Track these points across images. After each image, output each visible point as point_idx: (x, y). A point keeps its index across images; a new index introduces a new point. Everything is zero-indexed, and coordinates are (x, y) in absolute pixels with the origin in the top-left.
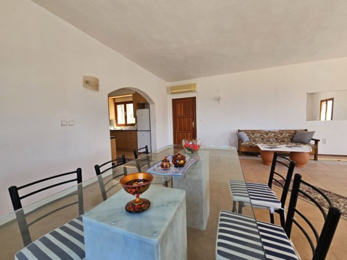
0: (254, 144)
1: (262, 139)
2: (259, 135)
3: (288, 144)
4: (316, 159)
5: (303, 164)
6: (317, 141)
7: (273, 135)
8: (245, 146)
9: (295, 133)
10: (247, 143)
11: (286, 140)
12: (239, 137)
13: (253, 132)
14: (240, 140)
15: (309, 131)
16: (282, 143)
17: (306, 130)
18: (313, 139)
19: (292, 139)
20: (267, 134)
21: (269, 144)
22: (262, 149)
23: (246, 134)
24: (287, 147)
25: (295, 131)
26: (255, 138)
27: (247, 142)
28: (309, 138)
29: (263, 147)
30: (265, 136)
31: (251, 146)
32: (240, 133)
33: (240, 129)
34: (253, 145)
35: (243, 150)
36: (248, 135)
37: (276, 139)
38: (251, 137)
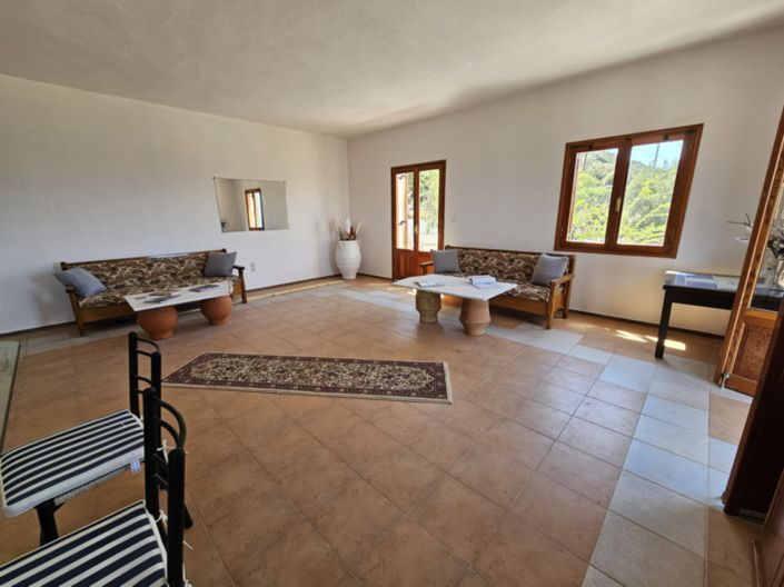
0: (118, 296)
1: (140, 279)
2: (129, 270)
3: (195, 283)
4: (244, 301)
5: (225, 317)
6: (241, 270)
7: (163, 266)
8: (93, 307)
9: (207, 257)
10: (99, 298)
11: (192, 274)
12: (67, 285)
13: (113, 265)
14: (75, 293)
15: (228, 252)
16: (185, 282)
17: (224, 251)
18: (235, 267)
19: (202, 271)
20: (150, 266)
21: (156, 291)
22: (136, 310)
23: (89, 274)
24: (193, 290)
25: (207, 254)
26: (121, 278)
27: (97, 294)
28: (229, 267)
29: (138, 302)
30: (147, 272)
31: (111, 304)
32: (68, 272)
33: (68, 261)
34: (117, 299)
35: (89, 319)
36: (97, 276)
37: (173, 275)
38: (107, 278)
